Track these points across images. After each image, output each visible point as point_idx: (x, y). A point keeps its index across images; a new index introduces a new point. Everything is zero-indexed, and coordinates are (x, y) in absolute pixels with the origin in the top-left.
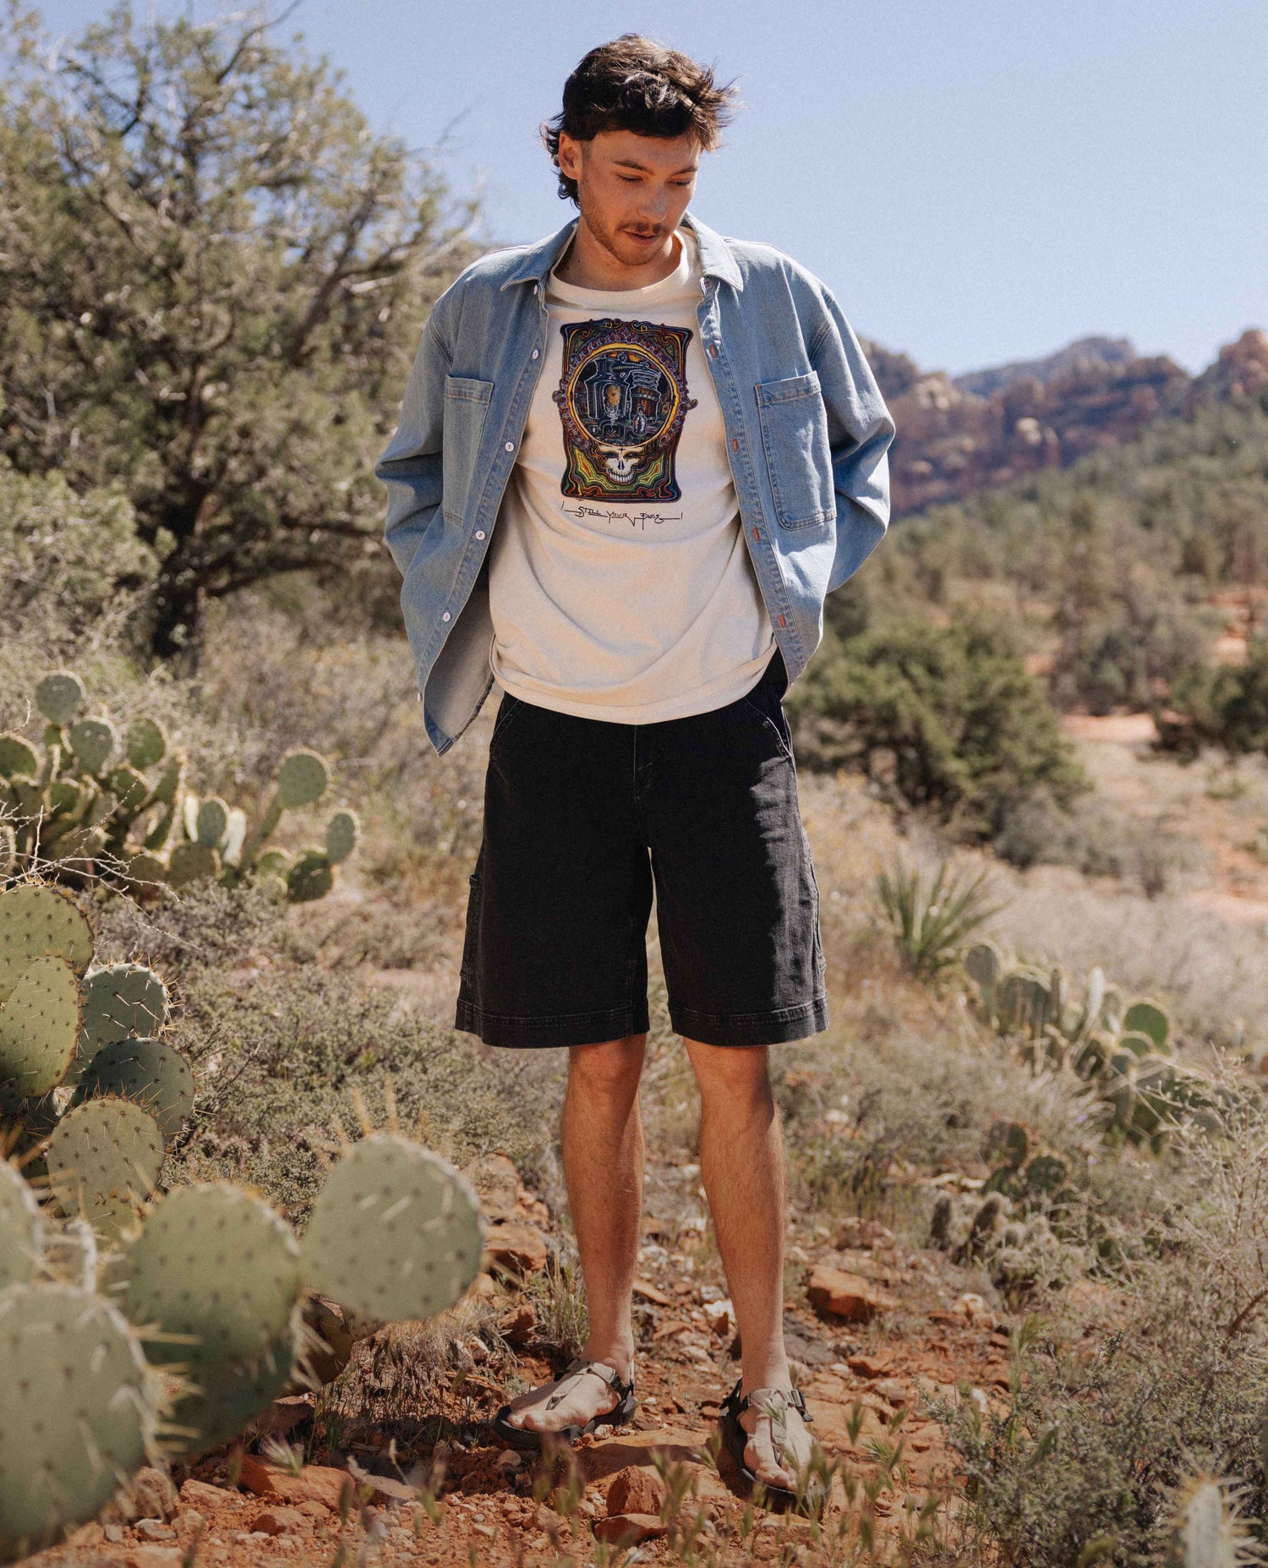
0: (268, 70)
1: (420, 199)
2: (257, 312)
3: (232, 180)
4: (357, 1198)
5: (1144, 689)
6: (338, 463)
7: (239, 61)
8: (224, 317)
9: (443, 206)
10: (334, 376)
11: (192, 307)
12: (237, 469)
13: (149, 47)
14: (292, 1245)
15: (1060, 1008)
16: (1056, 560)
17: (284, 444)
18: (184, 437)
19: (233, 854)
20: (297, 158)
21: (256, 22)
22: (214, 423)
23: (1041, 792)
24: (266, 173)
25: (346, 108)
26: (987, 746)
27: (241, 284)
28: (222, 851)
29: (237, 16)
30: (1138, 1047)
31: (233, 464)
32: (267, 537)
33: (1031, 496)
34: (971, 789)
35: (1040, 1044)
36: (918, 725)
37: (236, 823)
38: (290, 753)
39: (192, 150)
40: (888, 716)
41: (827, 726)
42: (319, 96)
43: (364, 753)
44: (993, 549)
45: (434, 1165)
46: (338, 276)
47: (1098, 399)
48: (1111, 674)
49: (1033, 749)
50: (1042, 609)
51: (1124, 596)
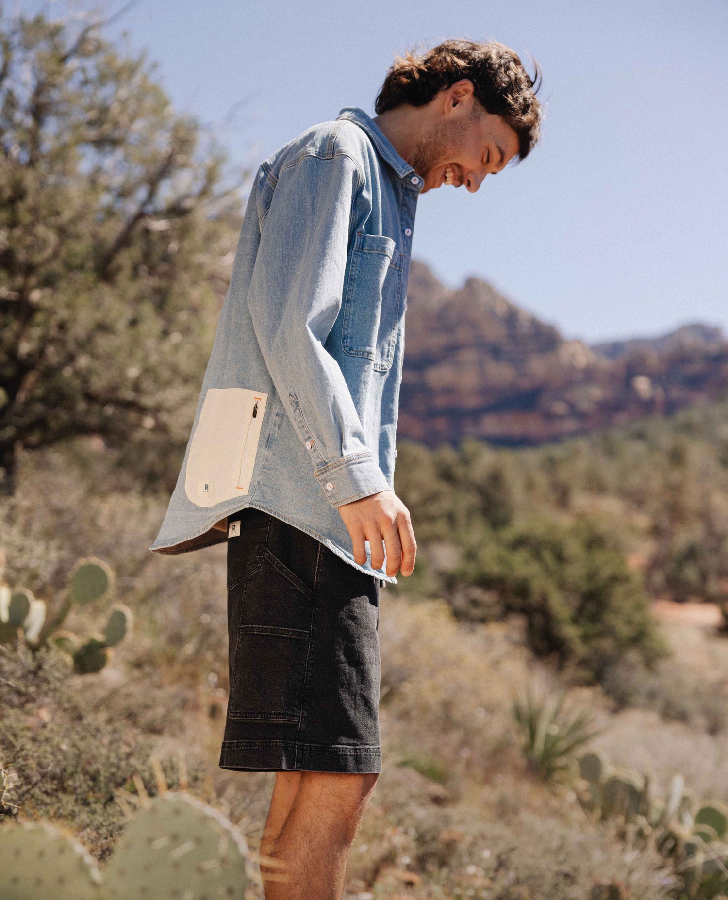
0: (101, 58)
1: (208, 162)
2: (78, 237)
3: (67, 137)
4: (150, 840)
5: (714, 586)
6: (131, 355)
7: (81, 48)
8: (52, 238)
9: (225, 169)
10: (133, 289)
11: (29, 229)
12: (53, 355)
13: (14, 33)
14: (96, 874)
15: (648, 804)
16: (656, 483)
17: (90, 339)
18: (15, 326)
19: (33, 635)
20: (116, 125)
21: (95, 20)
22: (39, 317)
23: (633, 656)
24: (92, 134)
25: (156, 91)
26: (595, 618)
27: (67, 215)
28: (26, 630)
29: (81, 15)
30: (706, 838)
31: (51, 350)
32: (71, 408)
33: (640, 436)
34: (580, 649)
35: (631, 830)
36: (545, 598)
37: (38, 611)
38: (82, 562)
39: (38, 112)
40: (523, 589)
41: (477, 593)
42: (137, 79)
43: (134, 575)
44: (609, 473)
45: (213, 819)
46: (141, 215)
47: (697, 368)
48: (691, 573)
49: (629, 622)
50: (643, 521)
51: (706, 516)
